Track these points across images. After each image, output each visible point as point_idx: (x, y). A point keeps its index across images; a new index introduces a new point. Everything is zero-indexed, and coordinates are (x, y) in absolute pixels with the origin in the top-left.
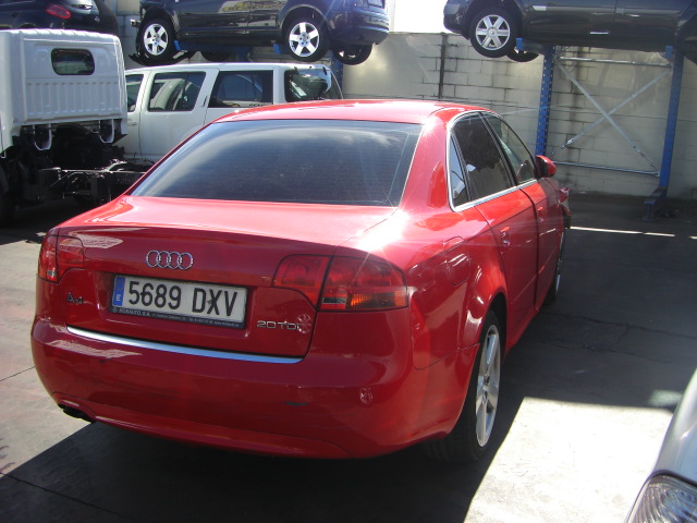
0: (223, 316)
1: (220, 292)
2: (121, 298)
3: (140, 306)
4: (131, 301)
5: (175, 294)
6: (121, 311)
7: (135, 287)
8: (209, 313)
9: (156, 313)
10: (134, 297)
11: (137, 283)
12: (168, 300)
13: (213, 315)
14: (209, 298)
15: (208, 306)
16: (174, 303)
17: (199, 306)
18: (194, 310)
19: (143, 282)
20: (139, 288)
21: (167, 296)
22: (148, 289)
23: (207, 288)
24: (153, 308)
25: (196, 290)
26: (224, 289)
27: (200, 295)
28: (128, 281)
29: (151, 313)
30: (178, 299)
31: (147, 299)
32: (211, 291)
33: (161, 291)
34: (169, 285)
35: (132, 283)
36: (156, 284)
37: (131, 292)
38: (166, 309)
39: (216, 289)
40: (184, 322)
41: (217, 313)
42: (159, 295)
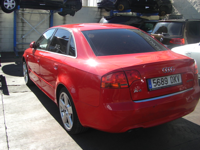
0: (178, 82)
1: (176, 76)
2: (151, 86)
3: (157, 86)
4: (154, 86)
5: (166, 80)
6: (153, 90)
7: (154, 81)
8: (175, 82)
9: (163, 87)
10: (155, 84)
11: (155, 80)
12: (165, 82)
13: (176, 83)
14: (174, 78)
15: (174, 81)
16: (166, 83)
17: (172, 82)
18: (172, 83)
19: (156, 79)
20: (156, 81)
21: (164, 81)
22: (158, 81)
23: (172, 76)
24: (161, 86)
25: (171, 77)
26: (176, 75)
27: (172, 78)
28: (152, 80)
29: (161, 87)
30: (167, 81)
31: (159, 84)
32: (174, 76)
33: (162, 80)
34: (164, 78)
35: (153, 80)
36: (160, 78)
37: (154, 83)
38: (165, 85)
39: (175, 76)
40: (170, 87)
41: (176, 82)
42: (162, 82)
